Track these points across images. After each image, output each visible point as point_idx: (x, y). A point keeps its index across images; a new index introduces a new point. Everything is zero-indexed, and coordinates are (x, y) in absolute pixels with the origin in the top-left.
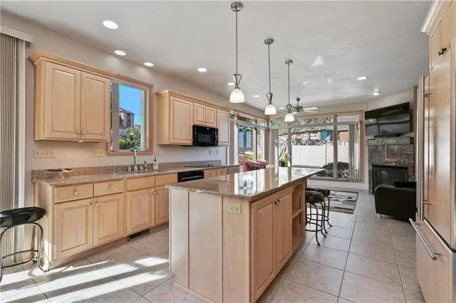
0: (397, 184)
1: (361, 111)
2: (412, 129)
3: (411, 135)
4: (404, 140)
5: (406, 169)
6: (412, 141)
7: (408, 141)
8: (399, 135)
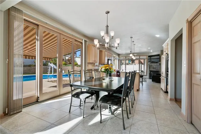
0: (157, 74)
1: (147, 55)
2: (160, 61)
3: (160, 63)
4: (158, 64)
5: (158, 71)
6: (160, 64)
7: (159, 64)
8: (157, 63)
